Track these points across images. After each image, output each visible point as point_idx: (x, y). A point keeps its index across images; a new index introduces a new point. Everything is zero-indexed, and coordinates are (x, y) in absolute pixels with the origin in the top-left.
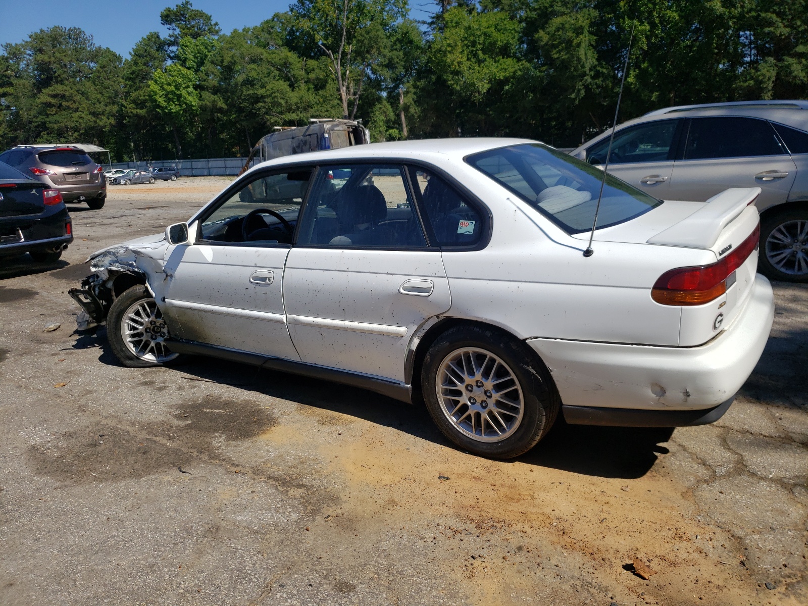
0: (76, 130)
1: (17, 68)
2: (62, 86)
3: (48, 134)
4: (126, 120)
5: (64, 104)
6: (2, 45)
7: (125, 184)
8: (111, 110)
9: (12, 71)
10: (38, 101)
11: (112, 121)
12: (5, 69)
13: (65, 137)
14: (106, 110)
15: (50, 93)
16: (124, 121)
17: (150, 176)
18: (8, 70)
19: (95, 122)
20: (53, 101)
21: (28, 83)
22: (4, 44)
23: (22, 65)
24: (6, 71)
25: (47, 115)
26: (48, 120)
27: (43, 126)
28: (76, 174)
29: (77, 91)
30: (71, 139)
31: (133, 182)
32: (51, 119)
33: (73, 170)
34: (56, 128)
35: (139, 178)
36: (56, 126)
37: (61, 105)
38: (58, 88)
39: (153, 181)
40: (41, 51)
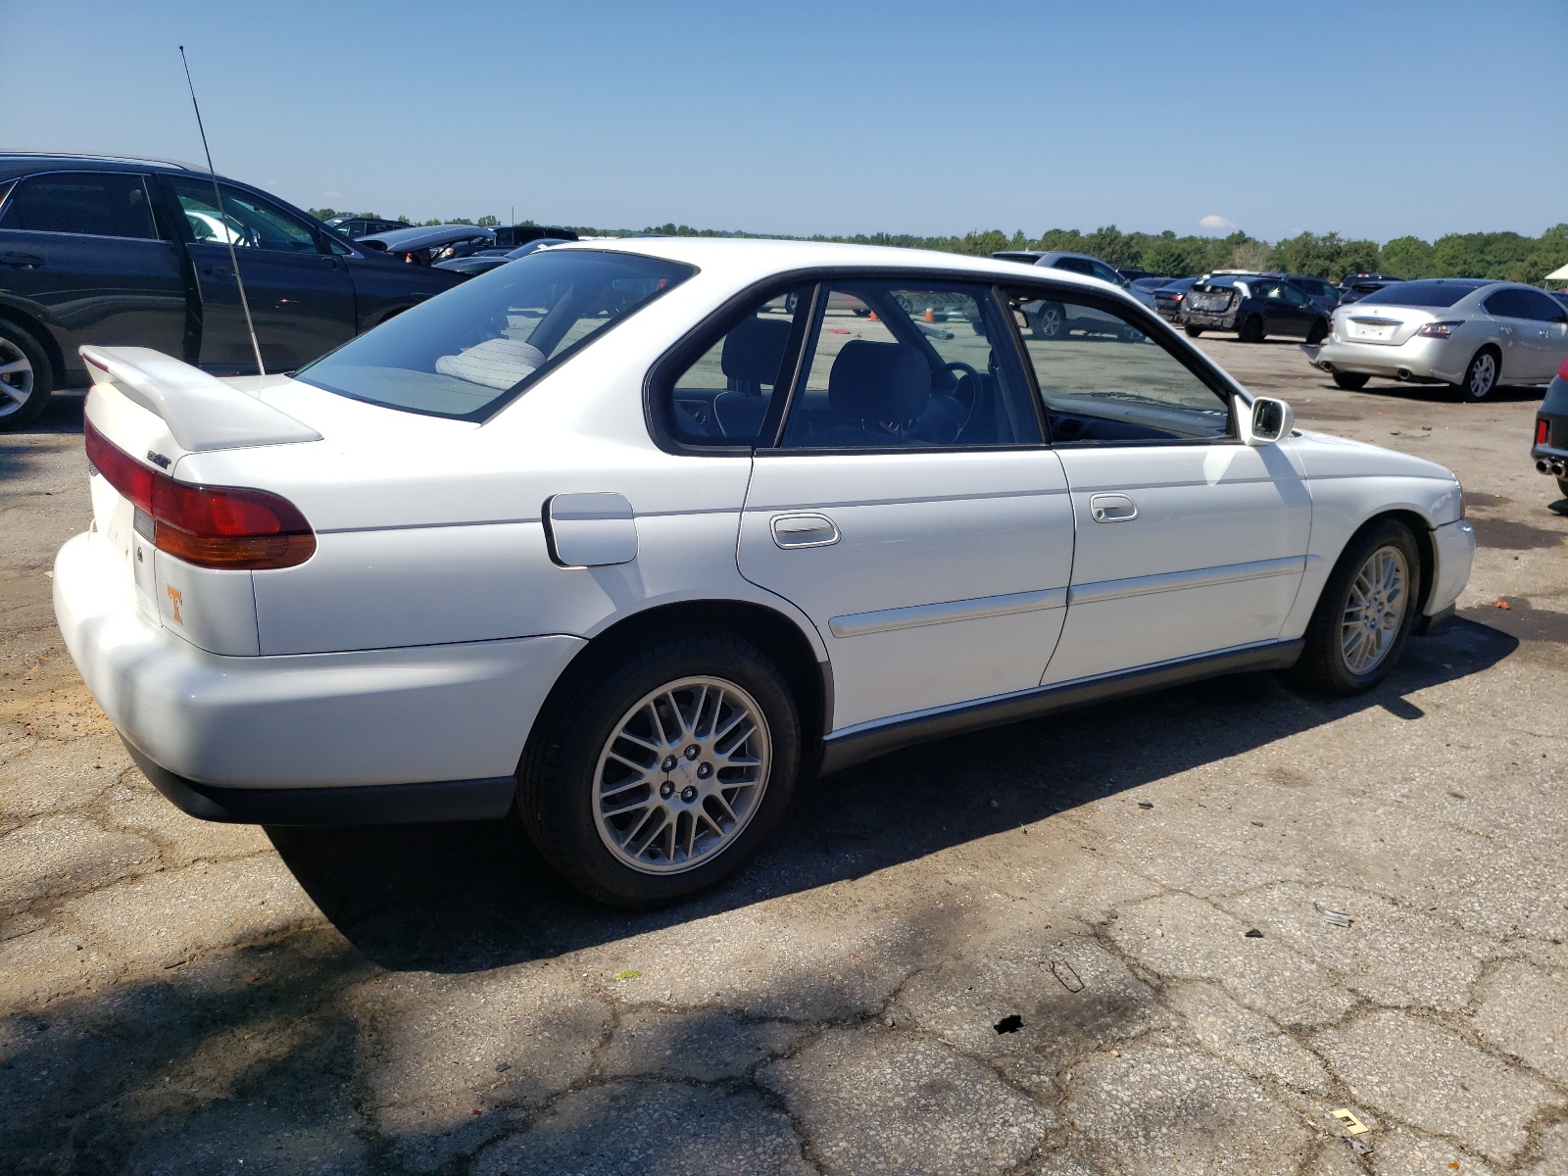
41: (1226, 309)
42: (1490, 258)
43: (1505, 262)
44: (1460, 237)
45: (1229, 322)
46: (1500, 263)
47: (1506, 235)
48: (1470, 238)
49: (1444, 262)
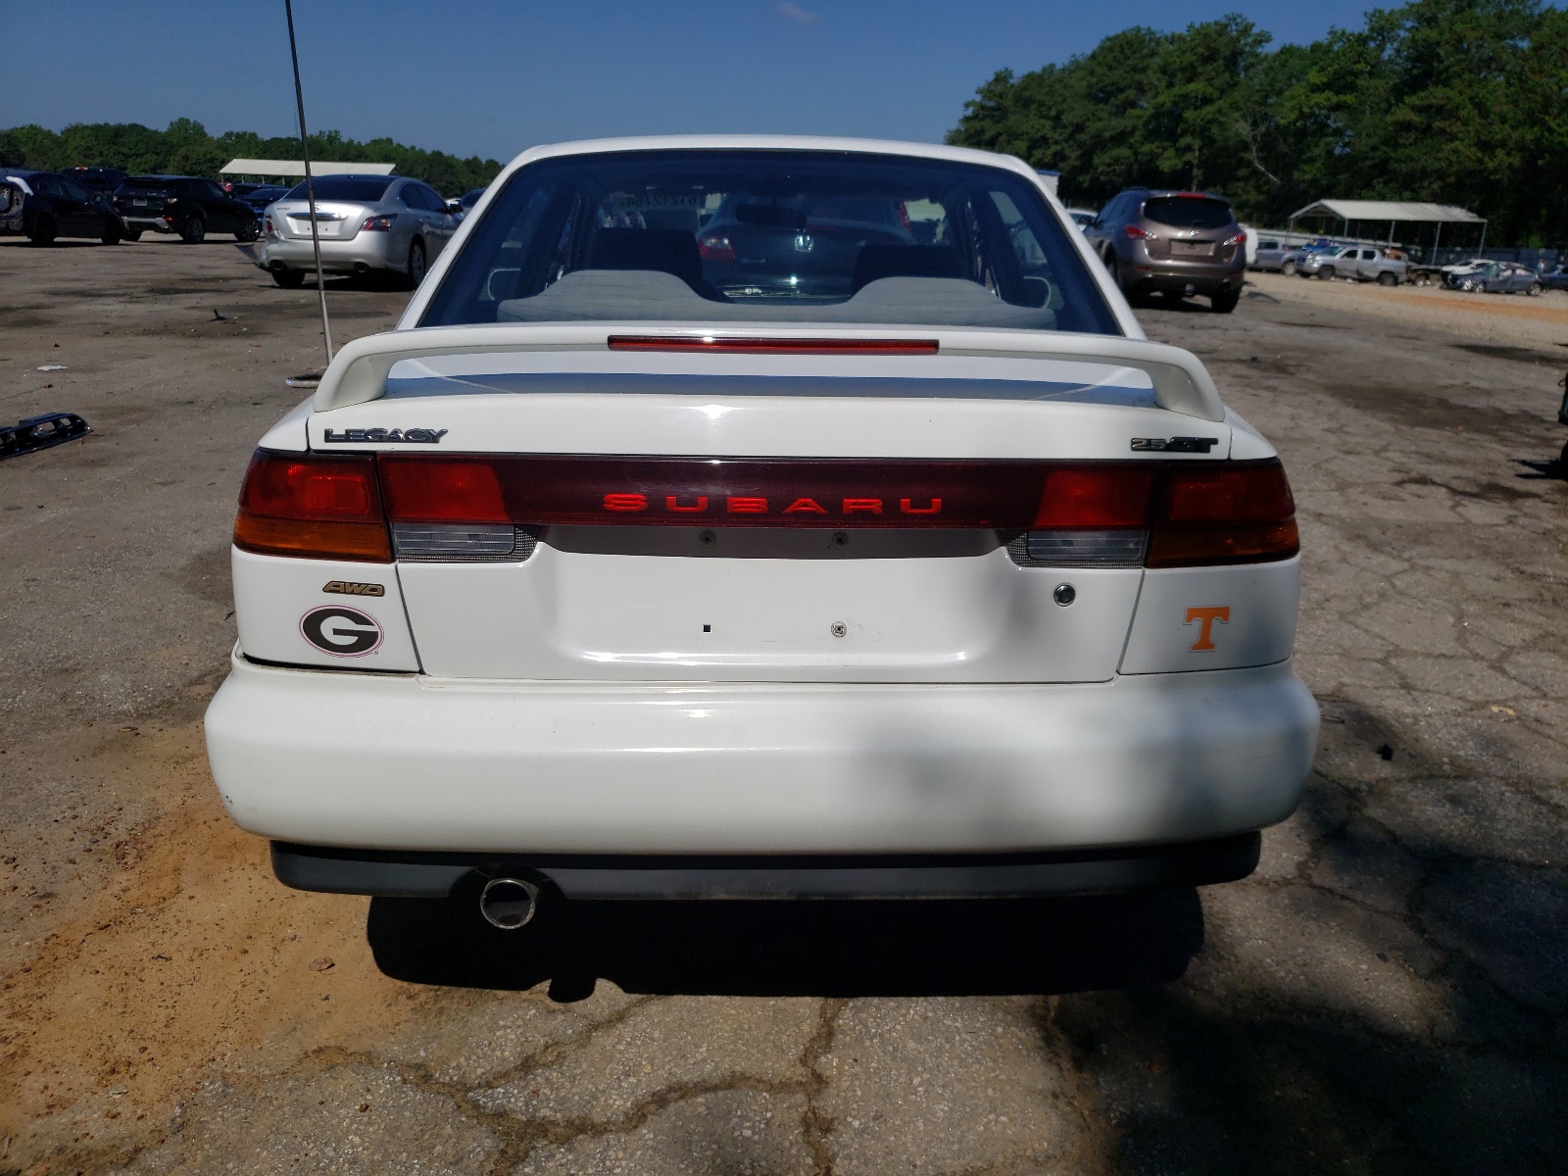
0: (1441, 175)
1: (1377, 57)
2: (1444, 89)
3: (1385, 183)
4: (1543, 158)
5: (1437, 124)
6: (1366, 14)
7: (1472, 290)
8: (1523, 138)
9: (1367, 63)
10: (1389, 118)
11: (1516, 161)
12: (1356, 59)
13: (1413, 190)
14: (1511, 138)
15: (1418, 102)
16: (1540, 162)
17: (1533, 280)
18: (1359, 62)
19: (1480, 161)
20: (1416, 119)
21: (1382, 86)
22: (1370, 11)
23: (1389, 51)
24: (1355, 63)
25: (1396, 146)
26: (1393, 155)
27: (1382, 168)
28: (1192, 242)
29: (1471, 99)
30: (1423, 193)
31: (1489, 287)
32: (1401, 153)
33: (1191, 234)
34: (1404, 170)
35: (1507, 279)
36: (1404, 168)
37: (1429, 127)
38: (1436, 94)
39: (1536, 290)
40: (1431, 21)
41: (8, 210)
42: (125, 150)
43: (142, 155)
44: (87, 127)
45: (16, 224)
46: (137, 155)
47: (133, 126)
48: (99, 130)
49: (79, 153)
